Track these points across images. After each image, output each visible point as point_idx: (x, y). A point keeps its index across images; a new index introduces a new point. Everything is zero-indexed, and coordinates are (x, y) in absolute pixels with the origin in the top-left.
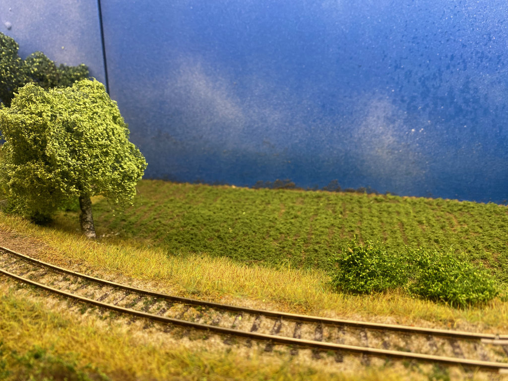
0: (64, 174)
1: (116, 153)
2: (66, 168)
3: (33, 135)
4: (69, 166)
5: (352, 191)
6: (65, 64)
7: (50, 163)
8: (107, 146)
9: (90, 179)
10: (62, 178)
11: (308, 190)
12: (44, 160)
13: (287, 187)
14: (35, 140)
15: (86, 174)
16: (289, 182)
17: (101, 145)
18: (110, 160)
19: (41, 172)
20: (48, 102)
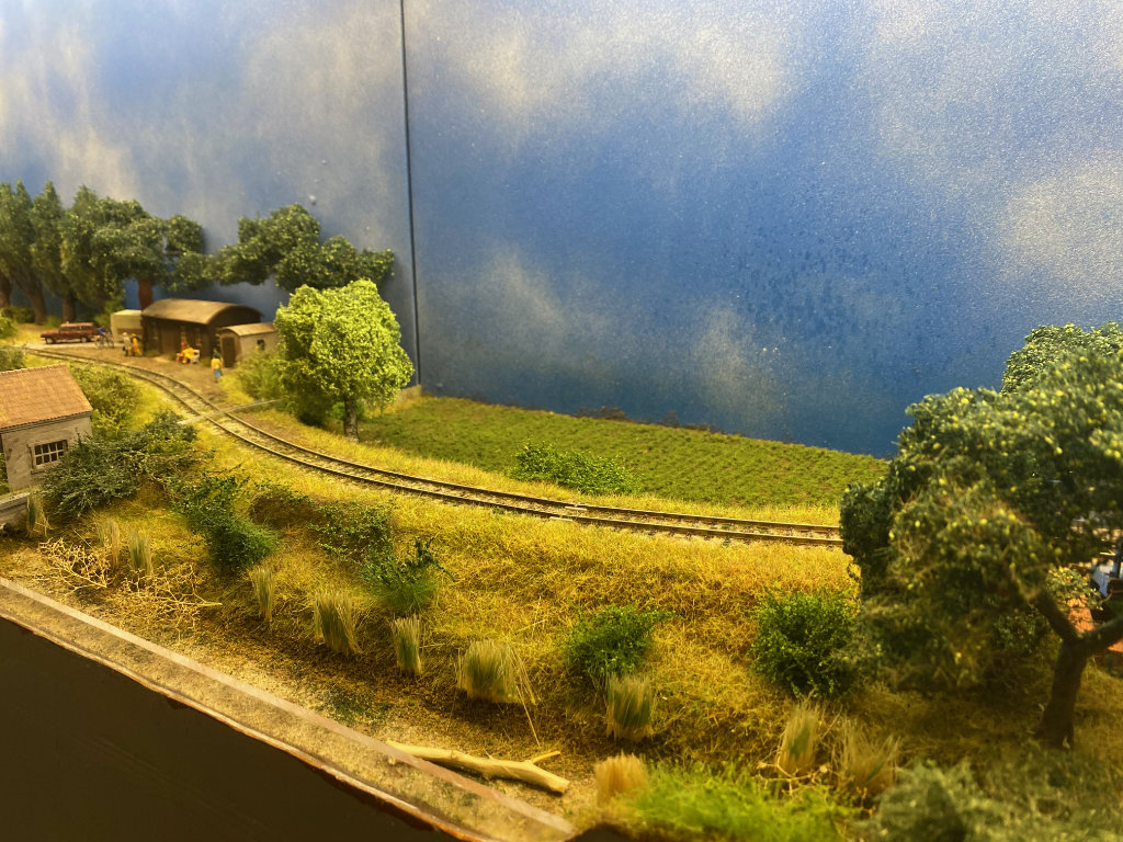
0: (325, 372)
1: (377, 355)
2: (326, 366)
3: (302, 334)
4: (329, 364)
5: (692, 428)
6: (369, 249)
7: (313, 360)
8: (368, 348)
9: (348, 378)
10: (323, 375)
11: (640, 423)
12: (310, 358)
13: (615, 418)
14: (303, 339)
15: (345, 374)
16: (617, 411)
17: (363, 347)
18: (370, 363)
19: (305, 369)
20: (320, 304)
